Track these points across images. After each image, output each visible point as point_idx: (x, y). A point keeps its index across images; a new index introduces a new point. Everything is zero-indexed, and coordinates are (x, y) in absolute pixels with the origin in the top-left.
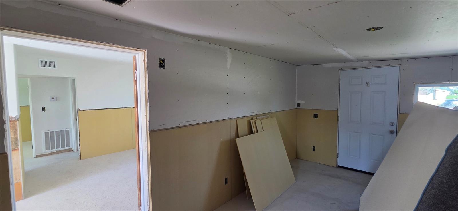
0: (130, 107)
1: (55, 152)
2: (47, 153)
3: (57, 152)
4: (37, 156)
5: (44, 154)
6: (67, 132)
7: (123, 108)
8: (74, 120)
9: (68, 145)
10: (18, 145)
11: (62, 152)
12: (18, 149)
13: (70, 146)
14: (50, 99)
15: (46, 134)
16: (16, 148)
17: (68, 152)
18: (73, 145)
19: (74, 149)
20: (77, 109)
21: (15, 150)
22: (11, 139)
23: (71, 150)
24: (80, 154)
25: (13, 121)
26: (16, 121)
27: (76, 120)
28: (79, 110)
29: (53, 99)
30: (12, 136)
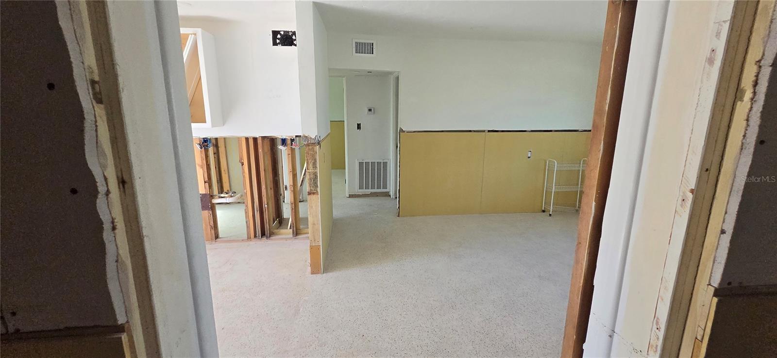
0: (484, 131)
1: (369, 194)
2: (360, 194)
3: (373, 195)
4: (351, 196)
5: (357, 194)
6: (385, 164)
7: (470, 131)
8: (395, 147)
9: (385, 187)
10: (317, 186)
11: (377, 196)
12: (317, 193)
13: (387, 188)
14: (366, 110)
15: (361, 164)
16: (315, 190)
17: (385, 197)
18: (391, 189)
19: (392, 193)
20: (399, 129)
21: (314, 193)
22: (310, 175)
23: (387, 195)
24: (399, 208)
25: (312, 146)
26: (315, 146)
27: (397, 147)
28: (402, 131)
29: (370, 110)
30: (311, 171)
